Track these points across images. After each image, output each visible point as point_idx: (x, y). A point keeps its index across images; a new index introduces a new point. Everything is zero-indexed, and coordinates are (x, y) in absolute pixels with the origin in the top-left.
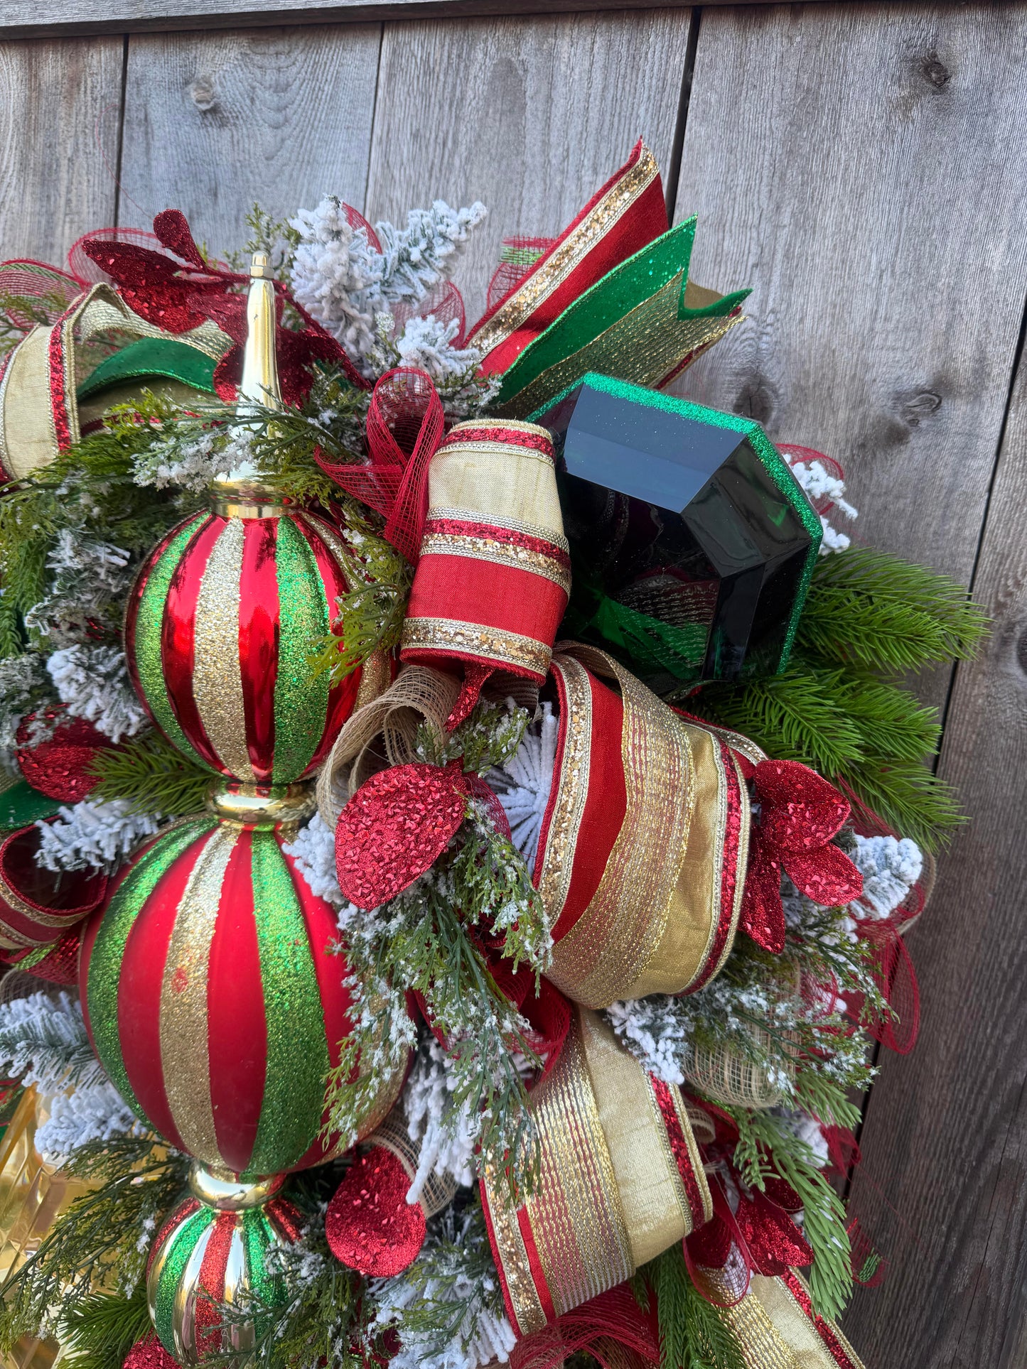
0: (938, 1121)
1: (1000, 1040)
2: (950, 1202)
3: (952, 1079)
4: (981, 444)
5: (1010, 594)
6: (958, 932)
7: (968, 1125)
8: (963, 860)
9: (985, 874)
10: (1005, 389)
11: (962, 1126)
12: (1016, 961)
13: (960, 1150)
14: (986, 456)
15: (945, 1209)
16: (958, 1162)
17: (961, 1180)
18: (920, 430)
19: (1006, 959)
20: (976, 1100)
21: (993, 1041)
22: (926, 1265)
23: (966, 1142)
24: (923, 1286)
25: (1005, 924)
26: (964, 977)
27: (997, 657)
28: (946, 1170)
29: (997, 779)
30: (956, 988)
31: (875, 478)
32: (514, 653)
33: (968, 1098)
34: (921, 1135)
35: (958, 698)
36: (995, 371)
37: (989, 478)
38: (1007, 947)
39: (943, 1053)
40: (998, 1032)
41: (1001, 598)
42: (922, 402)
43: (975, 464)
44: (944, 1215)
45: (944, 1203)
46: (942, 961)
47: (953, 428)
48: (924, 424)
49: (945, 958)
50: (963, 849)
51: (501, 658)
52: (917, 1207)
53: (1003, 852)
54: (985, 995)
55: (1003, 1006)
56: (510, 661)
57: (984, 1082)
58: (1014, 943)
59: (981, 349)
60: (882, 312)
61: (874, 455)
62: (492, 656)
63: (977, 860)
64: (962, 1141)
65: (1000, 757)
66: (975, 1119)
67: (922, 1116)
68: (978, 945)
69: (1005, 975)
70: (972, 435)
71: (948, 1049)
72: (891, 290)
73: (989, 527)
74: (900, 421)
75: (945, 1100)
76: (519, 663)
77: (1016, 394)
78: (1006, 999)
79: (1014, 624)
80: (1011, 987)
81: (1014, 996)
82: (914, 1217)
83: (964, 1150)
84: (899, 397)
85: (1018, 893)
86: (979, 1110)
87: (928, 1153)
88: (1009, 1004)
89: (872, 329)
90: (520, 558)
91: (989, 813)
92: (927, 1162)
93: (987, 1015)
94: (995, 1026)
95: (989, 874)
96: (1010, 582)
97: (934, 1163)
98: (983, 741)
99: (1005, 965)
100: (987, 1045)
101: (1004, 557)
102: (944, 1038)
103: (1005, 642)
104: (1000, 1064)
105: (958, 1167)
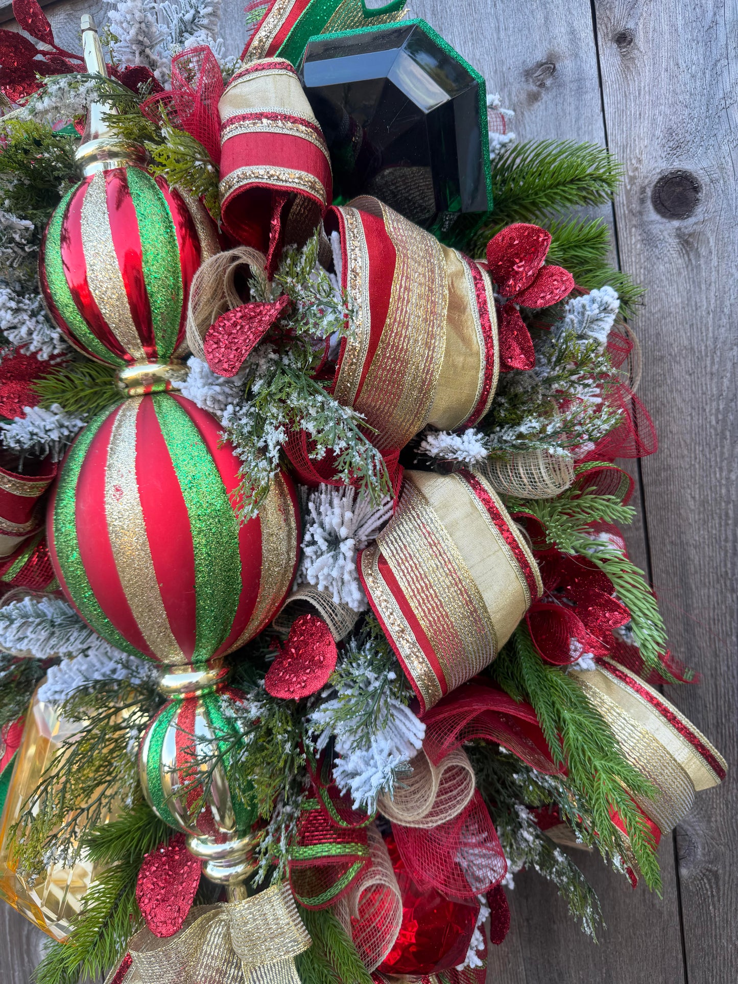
0: (704, 557)
1: (728, 479)
2: (732, 617)
3: (704, 521)
4: (588, 84)
5: (637, 169)
6: (674, 410)
7: (726, 552)
8: (662, 357)
9: (679, 363)
10: (592, 44)
11: (722, 554)
12: (720, 417)
13: (726, 572)
14: (593, 90)
15: (730, 624)
16: (728, 583)
17: (735, 596)
18: (547, 89)
19: (713, 418)
20: (726, 531)
21: (724, 482)
22: (730, 673)
23: (729, 565)
24: (733, 691)
25: (704, 393)
26: (688, 441)
27: (641, 213)
28: (722, 592)
29: (666, 294)
30: (686, 452)
31: (528, 128)
32: (297, 180)
33: (720, 531)
34: (696, 572)
35: (624, 249)
36: (583, 35)
37: (600, 102)
38: (711, 410)
39: (691, 503)
40: (724, 474)
41: (631, 174)
42: (544, 71)
43: (588, 97)
44: (731, 629)
45: (728, 618)
46: (670, 436)
47: (567, 79)
48: (548, 82)
49: (671, 432)
50: (659, 351)
51: (288, 184)
52: (710, 629)
53: (686, 343)
54: (707, 450)
55: (722, 453)
56: (294, 185)
57: (727, 514)
58: (714, 404)
59: (570, 25)
60: (502, 26)
61: (522, 113)
62: (280, 183)
63: (670, 355)
64: (725, 565)
65: (664, 278)
66: (729, 545)
67: (692, 557)
68: (691, 415)
69: (716, 429)
70: (580, 80)
71: (694, 498)
72: (504, 11)
73: (609, 132)
74: (534, 88)
75: (704, 538)
76: (302, 187)
77: (600, 44)
78: (723, 447)
79: (645, 188)
80: (724, 437)
81: (727, 443)
82: (710, 638)
83: (729, 572)
84: (528, 74)
85: (705, 367)
86: (730, 537)
87: (705, 584)
88: (725, 450)
89: (499, 38)
90: (287, 129)
91: (668, 320)
92: (706, 591)
93: (713, 463)
94: (721, 469)
95: (682, 362)
96: (634, 161)
97: (711, 590)
98: (649, 272)
99: (714, 422)
100: (720, 486)
101: (624, 148)
102: (689, 491)
103: (642, 201)
104: (734, 497)
105: (729, 587)
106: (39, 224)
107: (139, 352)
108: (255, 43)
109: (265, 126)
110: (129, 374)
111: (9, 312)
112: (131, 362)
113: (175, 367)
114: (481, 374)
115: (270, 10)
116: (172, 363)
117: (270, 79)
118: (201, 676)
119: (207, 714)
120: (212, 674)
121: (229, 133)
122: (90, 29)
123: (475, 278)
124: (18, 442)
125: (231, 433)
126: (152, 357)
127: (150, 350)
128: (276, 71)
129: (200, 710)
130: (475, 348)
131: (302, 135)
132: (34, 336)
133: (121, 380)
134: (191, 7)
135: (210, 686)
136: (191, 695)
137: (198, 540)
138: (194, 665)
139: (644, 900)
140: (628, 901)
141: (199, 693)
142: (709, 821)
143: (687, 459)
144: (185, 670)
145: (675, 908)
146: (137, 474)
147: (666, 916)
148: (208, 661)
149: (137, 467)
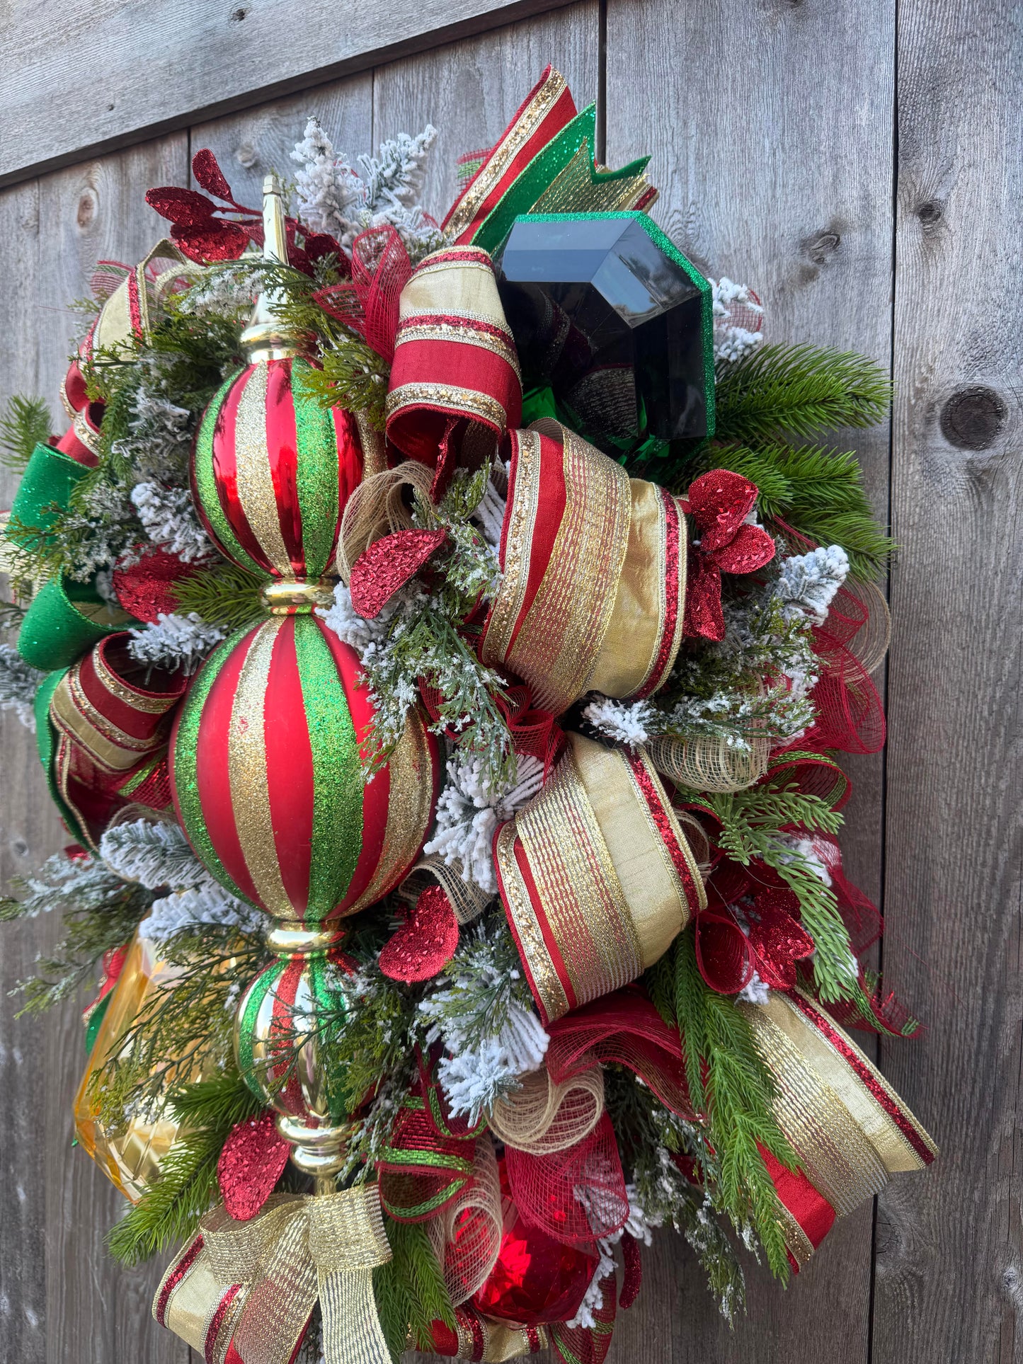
0: (953, 881)
1: (995, 787)
2: (979, 962)
3: (958, 835)
4: (878, 265)
5: (926, 379)
6: (937, 690)
7: (982, 879)
8: (929, 623)
9: (950, 632)
10: (889, 215)
11: (977, 881)
12: (995, 707)
13: (979, 904)
14: (884, 273)
15: (976, 971)
16: (980, 918)
17: (986, 936)
18: (827, 266)
19: (986, 707)
20: (985, 852)
21: (989, 790)
22: (969, 1033)
23: (984, 897)
24: (970, 1057)
25: (977, 675)
26: (950, 733)
27: (924, 436)
28: (970, 930)
29: (945, 543)
30: (945, 746)
31: (797, 313)
32: (470, 403)
33: (977, 851)
34: (940, 898)
35: (897, 479)
36: (879, 202)
37: (890, 289)
38: (984, 696)
39: (945, 812)
40: (991, 781)
41: (918, 385)
42: (825, 243)
43: (876, 281)
44: (976, 977)
45: (974, 964)
46: (928, 722)
47: (853, 256)
48: (829, 258)
49: (930, 718)
50: (927, 613)
51: (459, 408)
52: (950, 974)
53: (962, 608)
54: (974, 747)
55: (992, 754)
56: (467, 409)
57: (988, 832)
58: (990, 690)
59: (864, 187)
60: (779, 181)
61: (792, 294)
62: (451, 406)
63: (940, 620)
64: (979, 896)
65: (944, 522)
66: (987, 871)
67: (937, 879)
68: (958, 699)
69: (987, 722)
70: (869, 258)
71: (950, 809)
72: (784, 163)
73: (897, 329)
74: (809, 263)
75: (955, 857)
76: (475, 411)
77: (899, 216)
78: (993, 746)
79: (933, 405)
80: (996, 734)
81: (1000, 741)
82: (948, 984)
83: (983, 905)
84: (804, 244)
85: (984, 642)
86: (990, 862)
87: (949, 915)
88: (997, 751)
89: (774, 196)
90: (470, 337)
91: (944, 575)
92: (951, 924)
93: (978, 765)
94: (988, 774)
95: (955, 631)
96: (923, 370)
97: (957, 924)
98: (926, 512)
99: (986, 713)
100: (985, 795)
101: (913, 351)
102: (944, 796)
103: (928, 421)
104: (1000, 812)
105: (980, 924)
106: (196, 410)
107: (286, 568)
108: (463, 204)
109: (444, 333)
110: (275, 591)
111: (152, 509)
112: (278, 577)
113: (325, 588)
114: (657, 642)
115: (484, 167)
116: (321, 583)
117: (458, 273)
118: (314, 937)
119: (312, 982)
120: (326, 936)
121: (406, 336)
122: (272, 193)
123: (669, 525)
124: (146, 653)
125: (368, 676)
126: (301, 575)
127: (298, 566)
128: (468, 264)
129: (305, 976)
130: (654, 609)
131: (486, 346)
132: (177, 537)
133: (265, 596)
134: (393, 160)
135: (321, 950)
136: (299, 957)
137: (320, 789)
138: (306, 924)
139: (828, 1294)
140: (807, 1291)
141: (307, 956)
142: (919, 1213)
143: (946, 755)
144: (296, 928)
145: (865, 1313)
146: (265, 707)
147: (852, 1320)
148: (322, 921)
149: (266, 699)
